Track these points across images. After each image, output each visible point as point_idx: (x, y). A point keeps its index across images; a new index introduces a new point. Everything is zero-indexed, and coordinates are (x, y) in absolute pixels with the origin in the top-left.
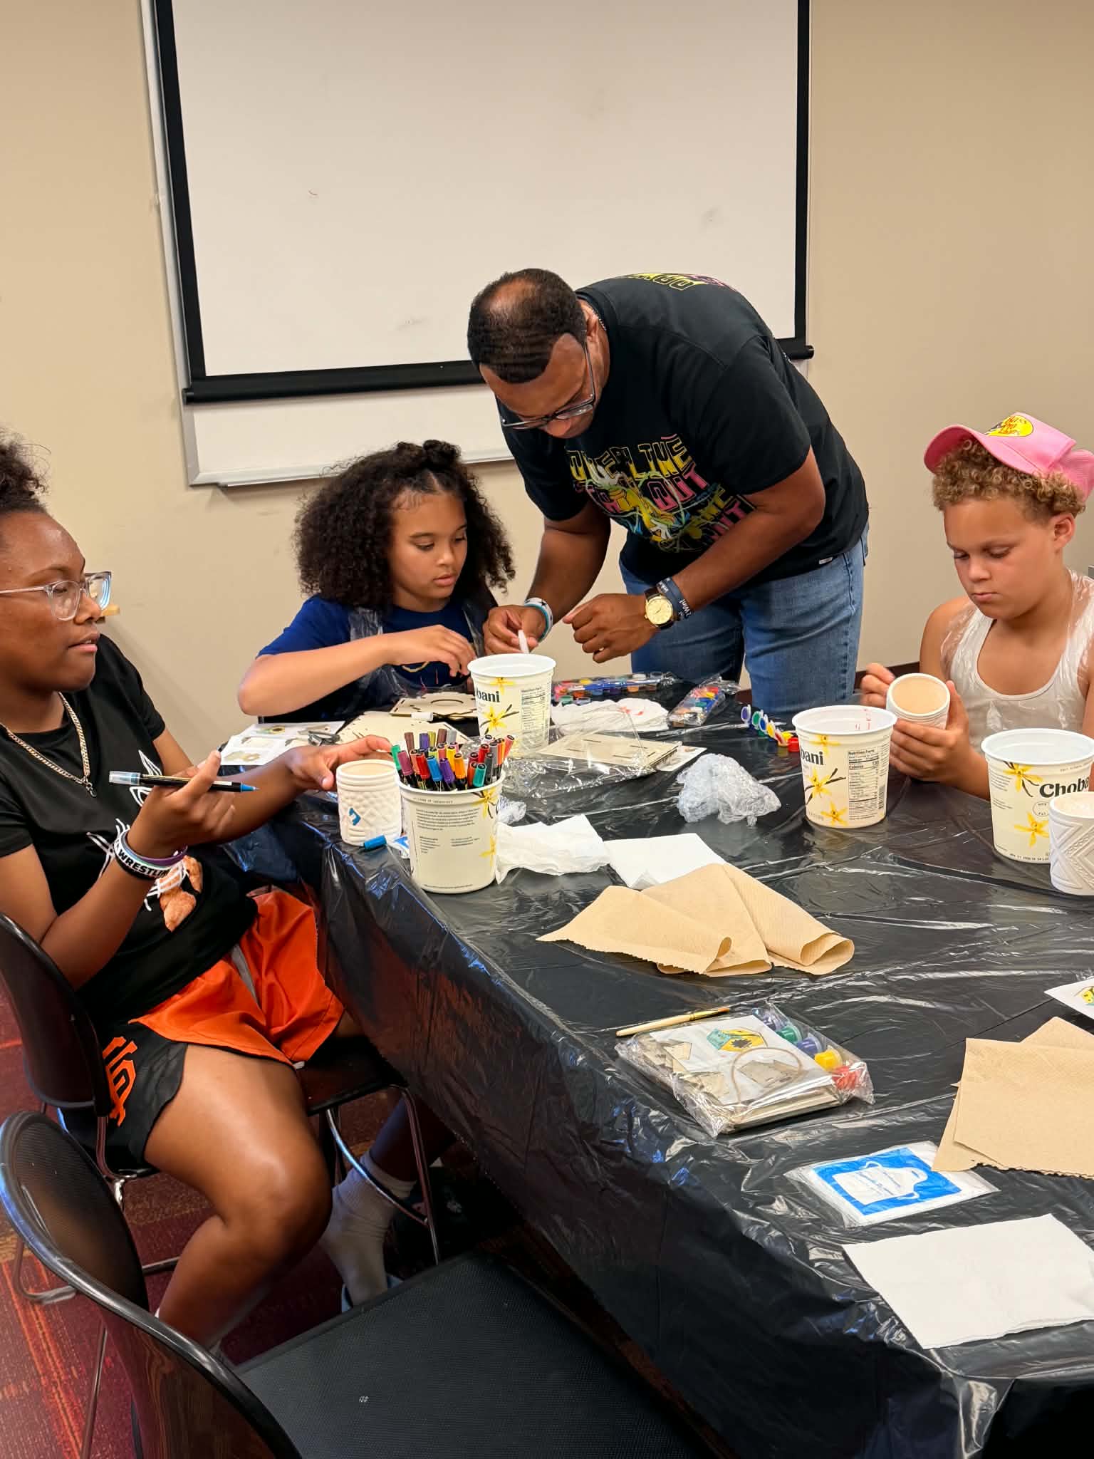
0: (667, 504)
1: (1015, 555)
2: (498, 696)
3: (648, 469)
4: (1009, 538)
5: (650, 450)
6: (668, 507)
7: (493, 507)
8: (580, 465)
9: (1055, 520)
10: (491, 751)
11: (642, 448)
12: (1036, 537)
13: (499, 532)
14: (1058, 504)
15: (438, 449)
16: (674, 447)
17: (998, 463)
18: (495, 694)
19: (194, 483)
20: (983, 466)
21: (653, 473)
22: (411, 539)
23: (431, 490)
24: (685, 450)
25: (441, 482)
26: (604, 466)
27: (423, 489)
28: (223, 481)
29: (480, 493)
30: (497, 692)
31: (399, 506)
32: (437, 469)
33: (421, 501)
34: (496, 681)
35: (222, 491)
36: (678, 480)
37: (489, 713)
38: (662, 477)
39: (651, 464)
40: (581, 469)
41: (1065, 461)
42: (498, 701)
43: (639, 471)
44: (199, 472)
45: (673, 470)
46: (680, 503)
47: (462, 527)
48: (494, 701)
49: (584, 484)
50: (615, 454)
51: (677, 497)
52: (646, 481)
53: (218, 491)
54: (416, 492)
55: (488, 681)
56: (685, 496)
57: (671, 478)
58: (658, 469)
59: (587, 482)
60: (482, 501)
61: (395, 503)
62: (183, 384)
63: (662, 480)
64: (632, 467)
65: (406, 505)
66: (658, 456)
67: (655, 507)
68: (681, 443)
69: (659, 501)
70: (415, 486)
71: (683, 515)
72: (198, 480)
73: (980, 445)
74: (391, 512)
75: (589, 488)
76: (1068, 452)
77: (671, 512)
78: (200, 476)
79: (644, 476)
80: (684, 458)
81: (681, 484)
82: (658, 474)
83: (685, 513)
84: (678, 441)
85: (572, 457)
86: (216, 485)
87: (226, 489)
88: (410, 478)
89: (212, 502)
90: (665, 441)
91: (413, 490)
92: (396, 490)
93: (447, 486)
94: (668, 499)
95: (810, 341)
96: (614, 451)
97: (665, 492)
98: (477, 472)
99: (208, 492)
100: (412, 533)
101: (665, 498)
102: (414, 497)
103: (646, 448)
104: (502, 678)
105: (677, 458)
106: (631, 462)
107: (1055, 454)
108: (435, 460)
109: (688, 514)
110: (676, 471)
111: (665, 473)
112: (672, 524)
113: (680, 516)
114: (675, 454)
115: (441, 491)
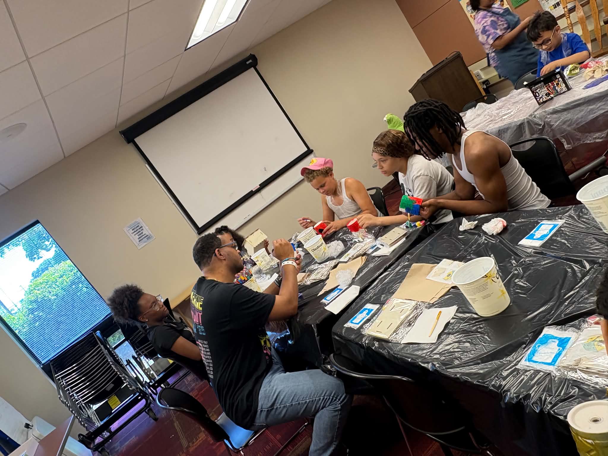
1: (326, 184)
4: (324, 182)
9: (329, 174)
12: (328, 179)
14: (328, 172)
17: (314, 171)
20: (311, 173)
41: (325, 163)
62: (196, 232)
73: (309, 169)
76: (325, 160)
95: (311, 148)
107: (323, 163)
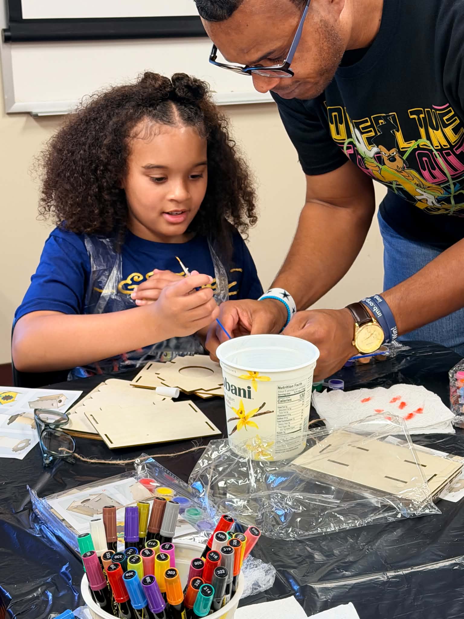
0: (434, 177)
2: (249, 392)
3: (418, 137)
5: (422, 116)
6: (435, 181)
7: (243, 150)
8: (341, 123)
10: (223, 563)
11: (412, 113)
13: (246, 177)
15: (184, 82)
16: (445, 118)
18: (247, 389)
19: (11, 111)
21: (423, 141)
22: (143, 170)
23: (170, 122)
24: (458, 121)
25: (182, 115)
26: (362, 133)
27: (161, 119)
28: (34, 111)
29: (230, 135)
30: (249, 387)
31: (136, 136)
32: (180, 101)
33: (157, 131)
34: (248, 374)
35: (35, 119)
36: (448, 154)
37: (238, 408)
38: (431, 148)
39: (422, 131)
40: (342, 127)
42: (249, 397)
43: (407, 139)
44: (14, 103)
45: (444, 142)
46: (449, 177)
47: (203, 164)
48: (245, 396)
49: (343, 143)
50: (377, 123)
51: (446, 171)
52: (415, 150)
53: (31, 119)
54: (154, 122)
55: (238, 374)
56: (456, 170)
57: (441, 150)
58: (429, 138)
59: (347, 141)
60: (231, 144)
61: (132, 133)
63: (431, 151)
64: (399, 136)
65: (142, 135)
66: (428, 124)
67: (421, 179)
68: (453, 113)
69: (426, 173)
70: (154, 116)
71: (452, 187)
72: (14, 109)
74: (128, 140)
75: (348, 148)
77: (439, 185)
78: (16, 104)
79: (413, 145)
80: (456, 130)
81: (452, 159)
82: (428, 143)
83: (455, 184)
84: (450, 111)
85: (333, 114)
86: (29, 114)
87: (37, 117)
88: (151, 109)
89: (25, 128)
90: (436, 110)
91: (151, 121)
92: (135, 119)
93: (188, 120)
94: (436, 172)
96: (377, 119)
97: (433, 165)
98: (227, 113)
99: (23, 120)
100: (145, 164)
101: (433, 171)
102: (152, 127)
103: (418, 113)
104: (255, 373)
105: (448, 131)
106: (398, 131)
108: (180, 93)
109: (458, 185)
110: (446, 143)
111: (436, 143)
112: (440, 195)
113: (450, 188)
114: (446, 126)
115: (180, 125)
